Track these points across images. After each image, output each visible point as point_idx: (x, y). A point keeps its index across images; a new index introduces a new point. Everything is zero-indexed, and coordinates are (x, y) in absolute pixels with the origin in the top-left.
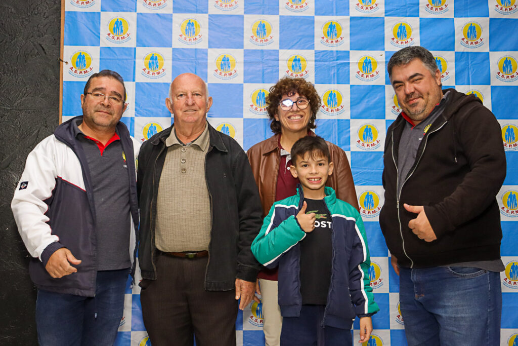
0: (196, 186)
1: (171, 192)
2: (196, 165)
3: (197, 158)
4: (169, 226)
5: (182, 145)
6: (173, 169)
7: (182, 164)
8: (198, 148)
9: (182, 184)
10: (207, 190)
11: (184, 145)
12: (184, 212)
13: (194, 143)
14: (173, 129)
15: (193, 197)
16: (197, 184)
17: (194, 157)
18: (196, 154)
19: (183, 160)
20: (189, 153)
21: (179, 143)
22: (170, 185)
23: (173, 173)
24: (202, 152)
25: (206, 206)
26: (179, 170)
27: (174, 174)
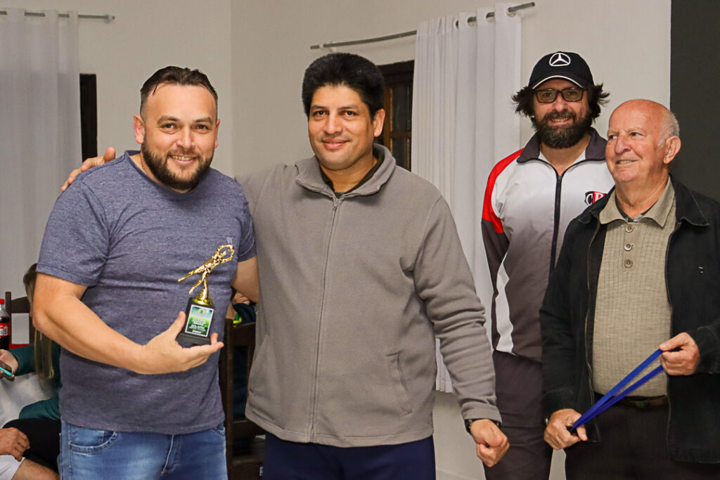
0: (648, 288)
1: (607, 300)
2: (649, 252)
3: (651, 240)
4: (601, 356)
5: (626, 220)
6: (612, 261)
7: (625, 252)
8: (652, 223)
9: (625, 285)
10: (665, 294)
11: (631, 220)
12: (625, 332)
13: (646, 216)
14: (613, 195)
15: (642, 308)
16: (650, 286)
17: (647, 240)
18: (650, 235)
19: (628, 246)
20: (638, 234)
21: (622, 218)
22: (607, 289)
23: (611, 268)
24: (659, 230)
25: (664, 322)
26: (620, 263)
27: (613, 270)
